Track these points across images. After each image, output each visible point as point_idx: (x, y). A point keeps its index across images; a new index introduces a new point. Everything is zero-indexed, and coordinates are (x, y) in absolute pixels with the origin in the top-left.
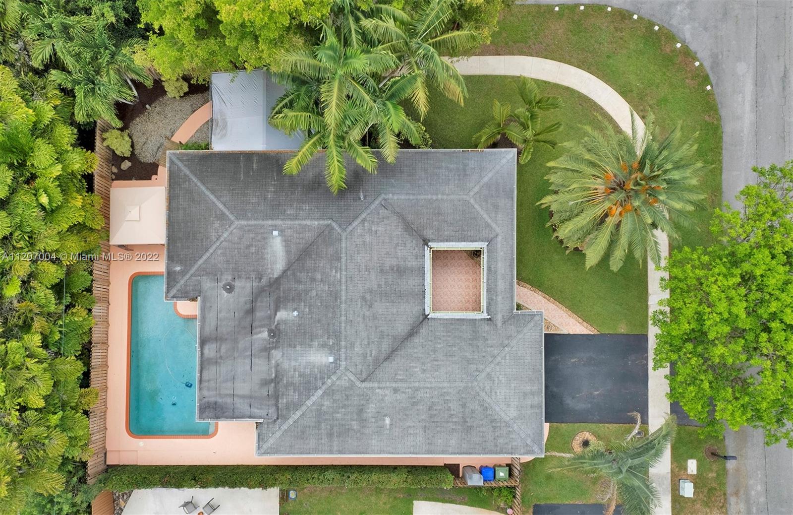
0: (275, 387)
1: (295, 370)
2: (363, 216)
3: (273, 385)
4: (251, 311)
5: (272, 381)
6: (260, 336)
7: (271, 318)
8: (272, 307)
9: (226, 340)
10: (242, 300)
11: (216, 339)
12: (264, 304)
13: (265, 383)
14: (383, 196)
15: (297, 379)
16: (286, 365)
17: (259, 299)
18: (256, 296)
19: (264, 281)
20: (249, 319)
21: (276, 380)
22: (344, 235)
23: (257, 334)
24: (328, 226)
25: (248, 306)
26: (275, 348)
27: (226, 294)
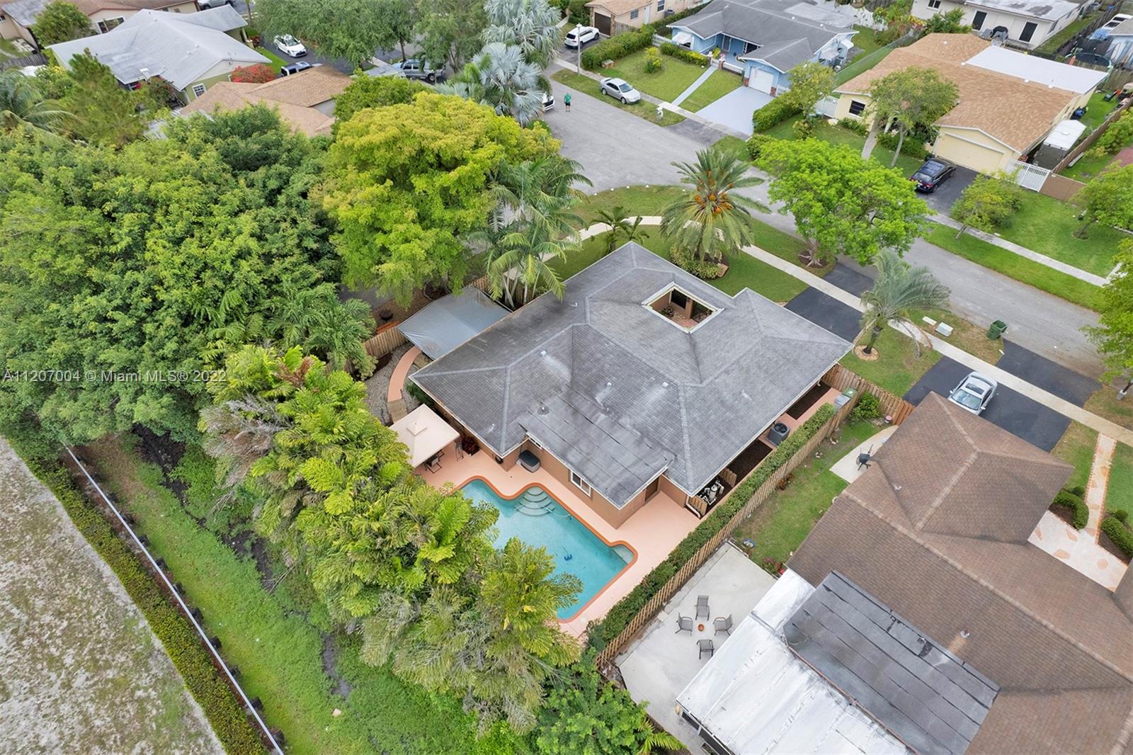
0: (649, 439)
1: (650, 417)
2: (588, 310)
3: (645, 439)
4: (576, 411)
5: (642, 438)
6: (599, 420)
7: (595, 403)
8: (587, 398)
9: (578, 441)
10: (562, 410)
11: (570, 447)
12: (580, 401)
13: (639, 442)
14: (587, 298)
15: (658, 420)
16: (639, 420)
17: (573, 401)
18: (568, 400)
19: (564, 389)
20: (580, 417)
21: (644, 433)
22: (589, 324)
23: (596, 421)
24: (572, 328)
25: (570, 410)
26: (619, 418)
27: (546, 416)
